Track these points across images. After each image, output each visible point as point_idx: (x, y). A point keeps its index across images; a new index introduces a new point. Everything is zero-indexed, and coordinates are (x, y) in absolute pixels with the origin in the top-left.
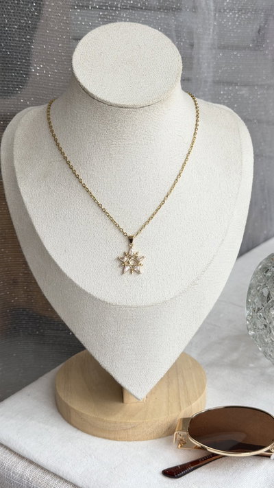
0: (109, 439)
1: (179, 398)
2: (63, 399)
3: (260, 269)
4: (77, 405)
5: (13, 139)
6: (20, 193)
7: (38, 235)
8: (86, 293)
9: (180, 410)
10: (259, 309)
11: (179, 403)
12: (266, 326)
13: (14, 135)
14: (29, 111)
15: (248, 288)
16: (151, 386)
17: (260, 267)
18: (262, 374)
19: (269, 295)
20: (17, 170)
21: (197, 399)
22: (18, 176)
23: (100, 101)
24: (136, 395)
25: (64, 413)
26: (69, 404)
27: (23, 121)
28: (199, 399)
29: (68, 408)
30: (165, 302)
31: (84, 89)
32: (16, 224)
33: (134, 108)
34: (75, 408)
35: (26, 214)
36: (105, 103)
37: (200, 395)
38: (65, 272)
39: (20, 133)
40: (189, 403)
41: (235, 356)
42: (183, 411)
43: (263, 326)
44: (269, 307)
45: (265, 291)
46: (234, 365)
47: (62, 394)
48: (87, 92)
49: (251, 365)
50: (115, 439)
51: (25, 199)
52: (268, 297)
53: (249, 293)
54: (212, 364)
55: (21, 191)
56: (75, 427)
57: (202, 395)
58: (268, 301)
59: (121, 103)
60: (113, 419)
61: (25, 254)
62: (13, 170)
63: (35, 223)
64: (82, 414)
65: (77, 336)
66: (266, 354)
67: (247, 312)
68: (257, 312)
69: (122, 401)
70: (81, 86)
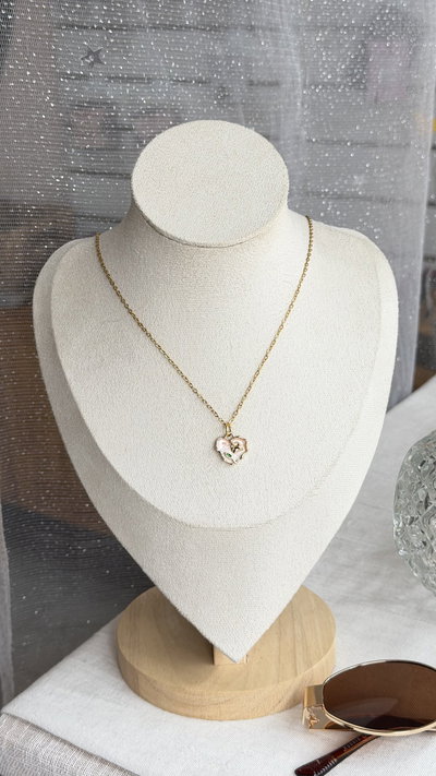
0: (194, 717)
1: (295, 657)
2: (127, 659)
3: (412, 460)
4: (146, 668)
5: (50, 289)
6: (60, 366)
8: (156, 510)
9: (296, 674)
10: (413, 520)
11: (295, 665)
12: (425, 543)
13: (51, 282)
14: (72, 246)
15: (395, 487)
16: (252, 643)
17: (410, 458)
18: (420, 611)
19: (427, 497)
20: (56, 333)
21: (320, 659)
22: (59, 342)
23: (171, 238)
24: (231, 655)
25: (132, 680)
26: (136, 667)
27: (64, 261)
28: (323, 659)
29: (135, 673)
30: (269, 522)
31: (148, 222)
32: (56, 410)
33: (219, 247)
34: (145, 673)
35: (70, 396)
36: (179, 241)
37: (326, 652)
38: (126, 480)
39: (58, 278)
40: (309, 664)
41: (376, 584)
42: (300, 677)
43: (420, 543)
44: (429, 517)
45: (421, 493)
46: (378, 599)
47: (125, 651)
48: (153, 227)
49: (402, 597)
50: (202, 717)
51: (69, 375)
52: (426, 501)
53: (397, 496)
54: (344, 600)
55: (63, 364)
56: (142, 697)
57: (330, 652)
58: (426, 508)
59: (202, 242)
60: (197, 689)
61: (69, 452)
62: (51, 333)
63: (82, 411)
64: (155, 681)
65: (145, 570)
66: (426, 583)
67: (395, 522)
68: (411, 523)
69: (212, 661)
70: (144, 217)
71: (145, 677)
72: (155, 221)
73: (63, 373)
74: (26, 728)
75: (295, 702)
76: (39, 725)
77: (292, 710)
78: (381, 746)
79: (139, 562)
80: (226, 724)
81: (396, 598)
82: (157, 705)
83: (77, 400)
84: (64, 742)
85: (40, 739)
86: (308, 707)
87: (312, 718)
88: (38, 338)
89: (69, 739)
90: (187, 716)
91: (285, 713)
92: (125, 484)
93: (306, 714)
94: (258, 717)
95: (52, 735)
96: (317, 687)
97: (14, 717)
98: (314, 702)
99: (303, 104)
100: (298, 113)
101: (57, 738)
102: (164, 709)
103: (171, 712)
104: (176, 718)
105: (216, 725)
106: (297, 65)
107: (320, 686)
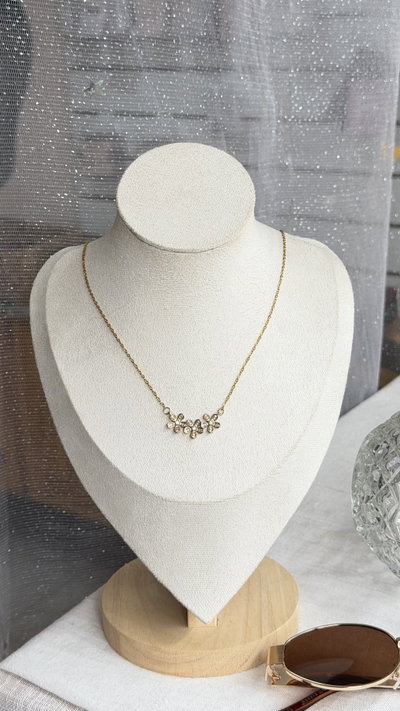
0: (169, 674)
1: (261, 621)
2: (110, 621)
3: (368, 445)
4: (126, 628)
5: (45, 290)
6: (53, 358)
7: (75, 412)
8: (136, 486)
9: (261, 636)
10: (369, 498)
11: (260, 628)
12: (379, 519)
13: (47, 283)
14: (65, 253)
15: (352, 469)
16: (221, 606)
17: (367, 442)
18: (376, 582)
19: (381, 478)
20: (49, 329)
21: (283, 623)
22: (51, 337)
23: (151, 245)
24: (202, 617)
25: (113, 640)
26: (118, 629)
27: (58, 265)
28: (287, 623)
29: (117, 635)
30: (236, 497)
31: (131, 230)
32: (49, 396)
33: (193, 252)
34: (126, 634)
35: (61, 384)
36: (157, 247)
37: (289, 616)
38: (109, 458)
39: (53, 280)
40: (273, 627)
41: (338, 559)
42: (265, 638)
43: (375, 520)
44: (382, 496)
45: (376, 475)
46: (339, 572)
47: (108, 615)
48: (135, 234)
49: (360, 570)
50: (176, 674)
51: (60, 366)
52: (380, 482)
53: (355, 477)
54: (308, 573)
55: (55, 356)
56: (123, 656)
57: (292, 617)
58: (380, 487)
59: (177, 247)
60: (172, 649)
62: (45, 328)
63: (71, 398)
64: (134, 641)
65: (125, 540)
66: (380, 556)
67: (353, 501)
68: (367, 502)
69: (186, 624)
70: (127, 227)
71: (126, 638)
72: (136, 230)
73: (56, 364)
74: (18, 682)
75: (259, 662)
76: (30, 680)
77: (257, 669)
78: (336, 701)
79: (120, 533)
80: (197, 681)
81: (356, 571)
82: (136, 664)
83: (67, 387)
84: (51, 694)
85: (30, 692)
86: (271, 664)
87: (274, 675)
88: (34, 333)
89: (56, 692)
90: (163, 673)
91: (251, 672)
92: (108, 463)
93: (269, 671)
94: (226, 674)
95: (41, 689)
96: (279, 647)
97: (8, 673)
98: (277, 660)
99: (277, 132)
100: (273, 140)
101: (45, 691)
102: (142, 667)
103: (148, 669)
104: (152, 675)
105: (187, 681)
106: (272, 98)
107: (282, 646)
